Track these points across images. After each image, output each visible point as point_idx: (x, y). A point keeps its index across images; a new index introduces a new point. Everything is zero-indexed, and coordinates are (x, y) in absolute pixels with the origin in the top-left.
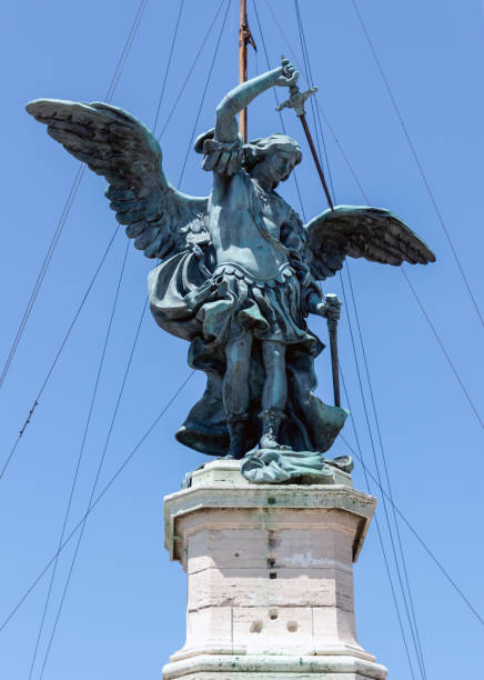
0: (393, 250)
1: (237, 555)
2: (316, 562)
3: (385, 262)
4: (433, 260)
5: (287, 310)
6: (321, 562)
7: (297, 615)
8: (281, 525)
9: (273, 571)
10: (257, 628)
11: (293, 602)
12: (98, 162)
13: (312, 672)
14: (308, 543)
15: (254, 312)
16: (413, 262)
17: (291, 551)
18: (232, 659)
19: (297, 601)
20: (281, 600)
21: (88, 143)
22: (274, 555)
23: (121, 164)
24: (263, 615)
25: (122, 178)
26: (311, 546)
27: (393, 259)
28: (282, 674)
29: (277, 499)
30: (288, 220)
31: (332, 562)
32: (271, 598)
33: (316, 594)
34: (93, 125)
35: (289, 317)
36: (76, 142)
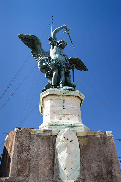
1: (56, 104)
3: (79, 70)
5: (65, 66)
6: (74, 106)
7: (69, 117)
8: (65, 99)
9: (64, 108)
10: (61, 119)
11: (68, 114)
13: (74, 126)
15: (59, 65)
17: (68, 104)
18: (56, 123)
20: (66, 113)
21: (29, 43)
22: (64, 105)
23: (34, 46)
24: (62, 116)
25: (34, 49)
26: (72, 103)
27: (81, 70)
29: (65, 93)
31: (76, 107)
32: (64, 113)
33: (73, 112)
34: (29, 39)
36: (26, 42)
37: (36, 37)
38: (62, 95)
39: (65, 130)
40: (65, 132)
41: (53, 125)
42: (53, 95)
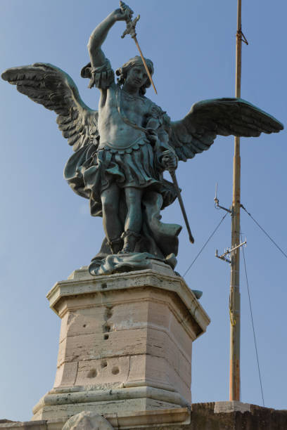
0: (250, 125)
1: (85, 326)
2: (136, 325)
4: (282, 128)
5: (140, 165)
6: (139, 325)
7: (119, 363)
9: (106, 334)
10: (93, 374)
11: (117, 354)
12: (48, 103)
13: (119, 399)
14: (131, 313)
15: (115, 171)
16: (269, 132)
17: (120, 319)
18: (66, 395)
19: (120, 353)
20: (110, 353)
21: (40, 91)
26: (133, 315)
28: (96, 403)
29: (108, 284)
30: (151, 111)
31: (145, 324)
32: (104, 352)
33: (133, 347)
35: (142, 171)
37: (52, 69)
38: (103, 293)
39: (77, 418)
40: (75, 426)
41: (58, 403)
42: (76, 296)
